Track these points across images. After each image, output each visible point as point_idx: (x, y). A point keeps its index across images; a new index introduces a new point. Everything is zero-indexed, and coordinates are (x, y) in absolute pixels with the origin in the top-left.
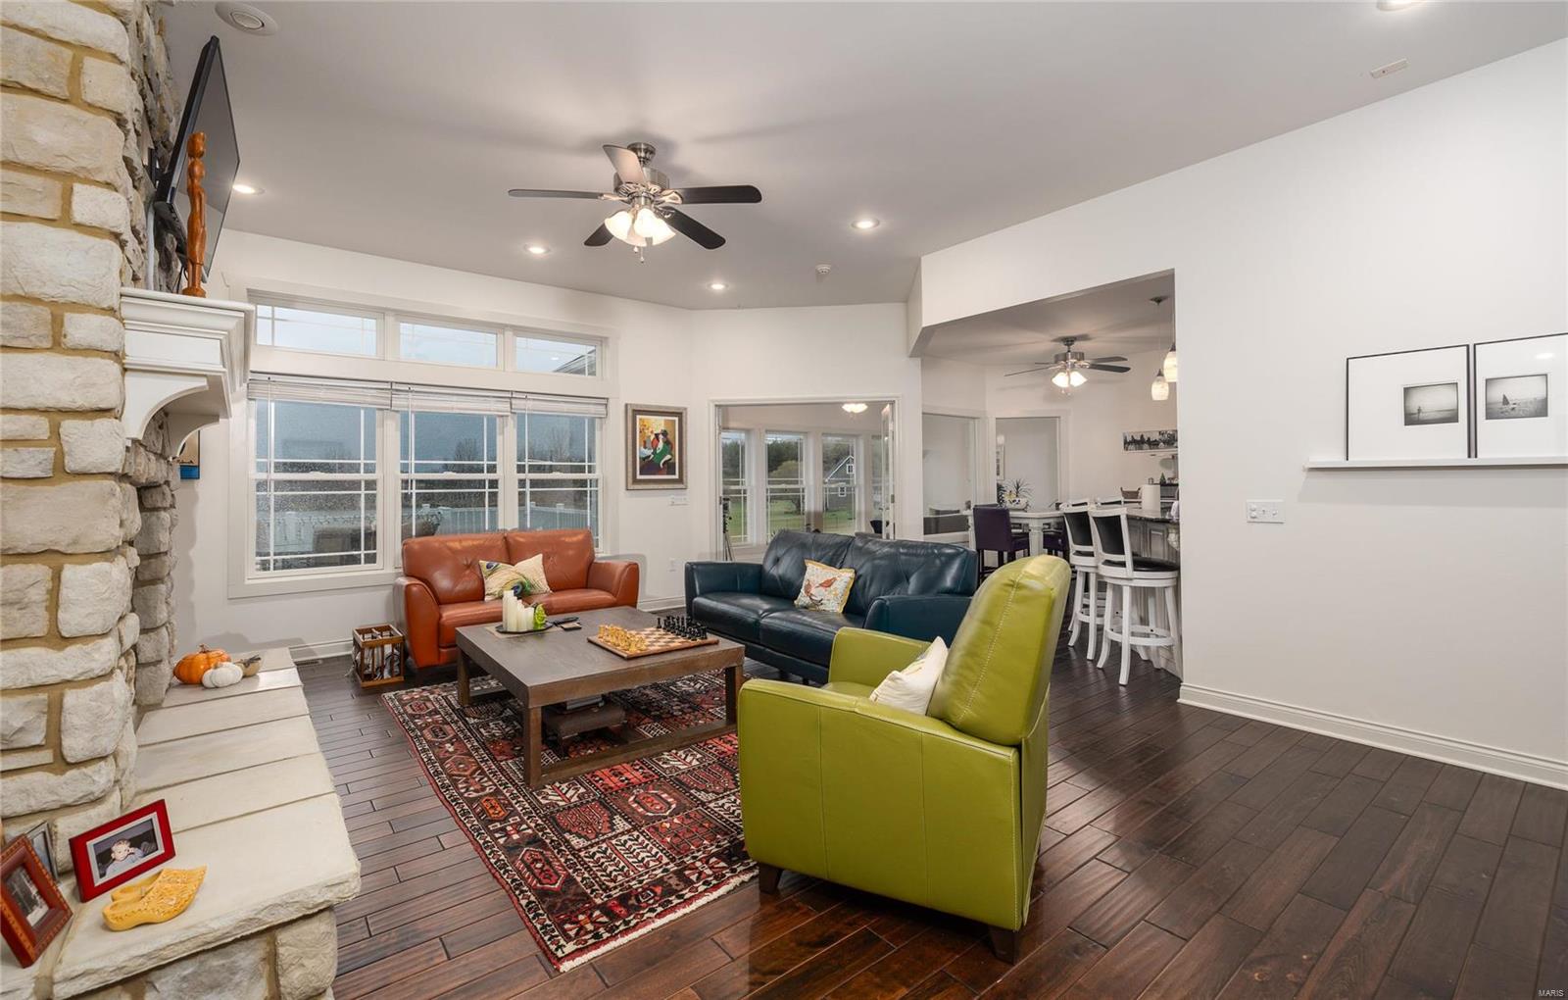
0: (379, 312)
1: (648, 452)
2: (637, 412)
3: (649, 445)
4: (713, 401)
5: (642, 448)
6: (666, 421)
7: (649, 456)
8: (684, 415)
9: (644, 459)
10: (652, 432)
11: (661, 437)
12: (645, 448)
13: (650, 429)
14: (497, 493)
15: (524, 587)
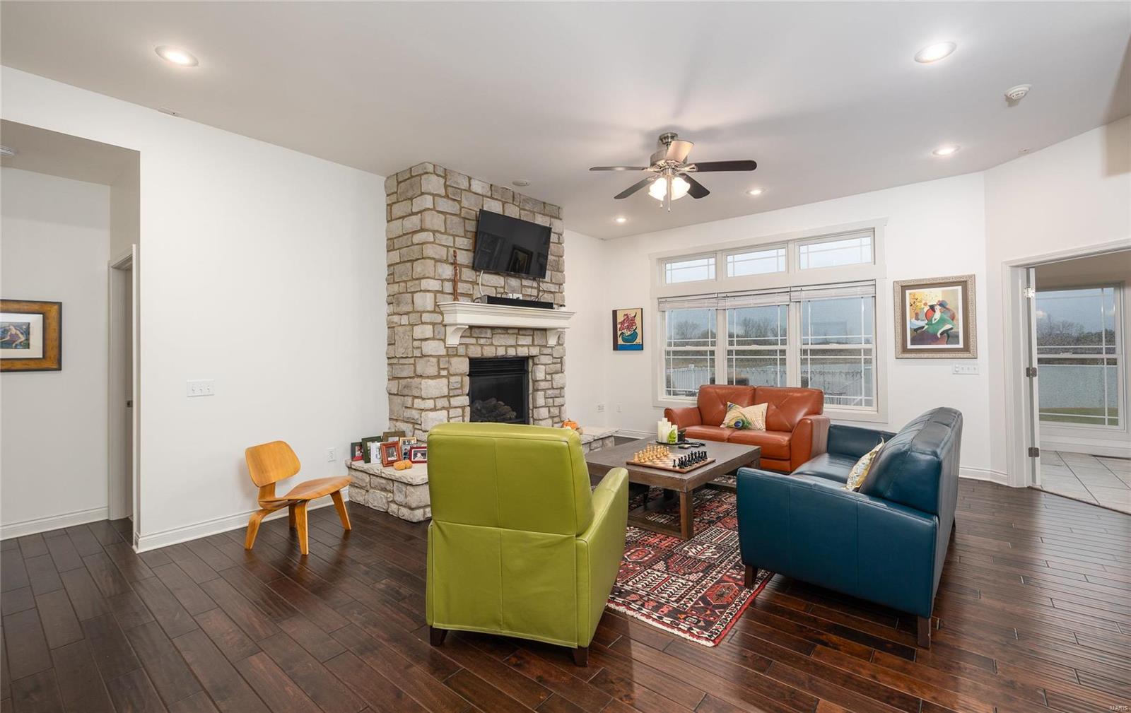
0: (712, 253)
1: (922, 323)
2: (905, 287)
3: (922, 316)
4: (1007, 263)
5: (913, 320)
6: (943, 291)
7: (923, 327)
8: (969, 283)
9: (916, 330)
10: (925, 304)
11: (938, 308)
12: (917, 319)
13: (924, 302)
14: (785, 359)
15: (744, 423)
